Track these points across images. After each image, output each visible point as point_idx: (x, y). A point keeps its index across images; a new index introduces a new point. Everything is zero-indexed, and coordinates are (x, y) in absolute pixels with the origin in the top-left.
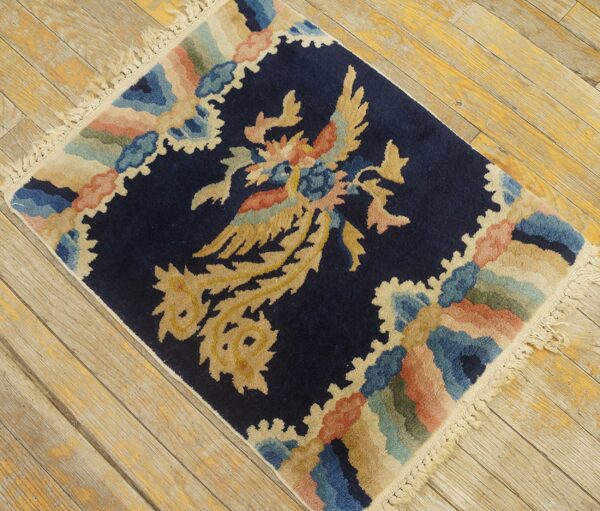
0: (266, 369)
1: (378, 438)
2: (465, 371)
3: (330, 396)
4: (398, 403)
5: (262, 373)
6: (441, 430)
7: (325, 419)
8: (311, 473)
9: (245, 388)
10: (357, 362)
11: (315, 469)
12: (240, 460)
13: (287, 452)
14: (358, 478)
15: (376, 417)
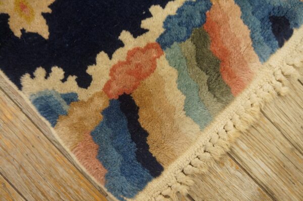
0: (49, 11)
1: (175, 97)
2: (274, 31)
3: (121, 44)
4: (200, 59)
5: (45, 15)
6: (245, 93)
7: (113, 70)
8: (92, 134)
9: (23, 31)
10: (155, 9)
11: (96, 128)
12: (13, 114)
13: (66, 107)
14: (148, 142)
15: (174, 72)
